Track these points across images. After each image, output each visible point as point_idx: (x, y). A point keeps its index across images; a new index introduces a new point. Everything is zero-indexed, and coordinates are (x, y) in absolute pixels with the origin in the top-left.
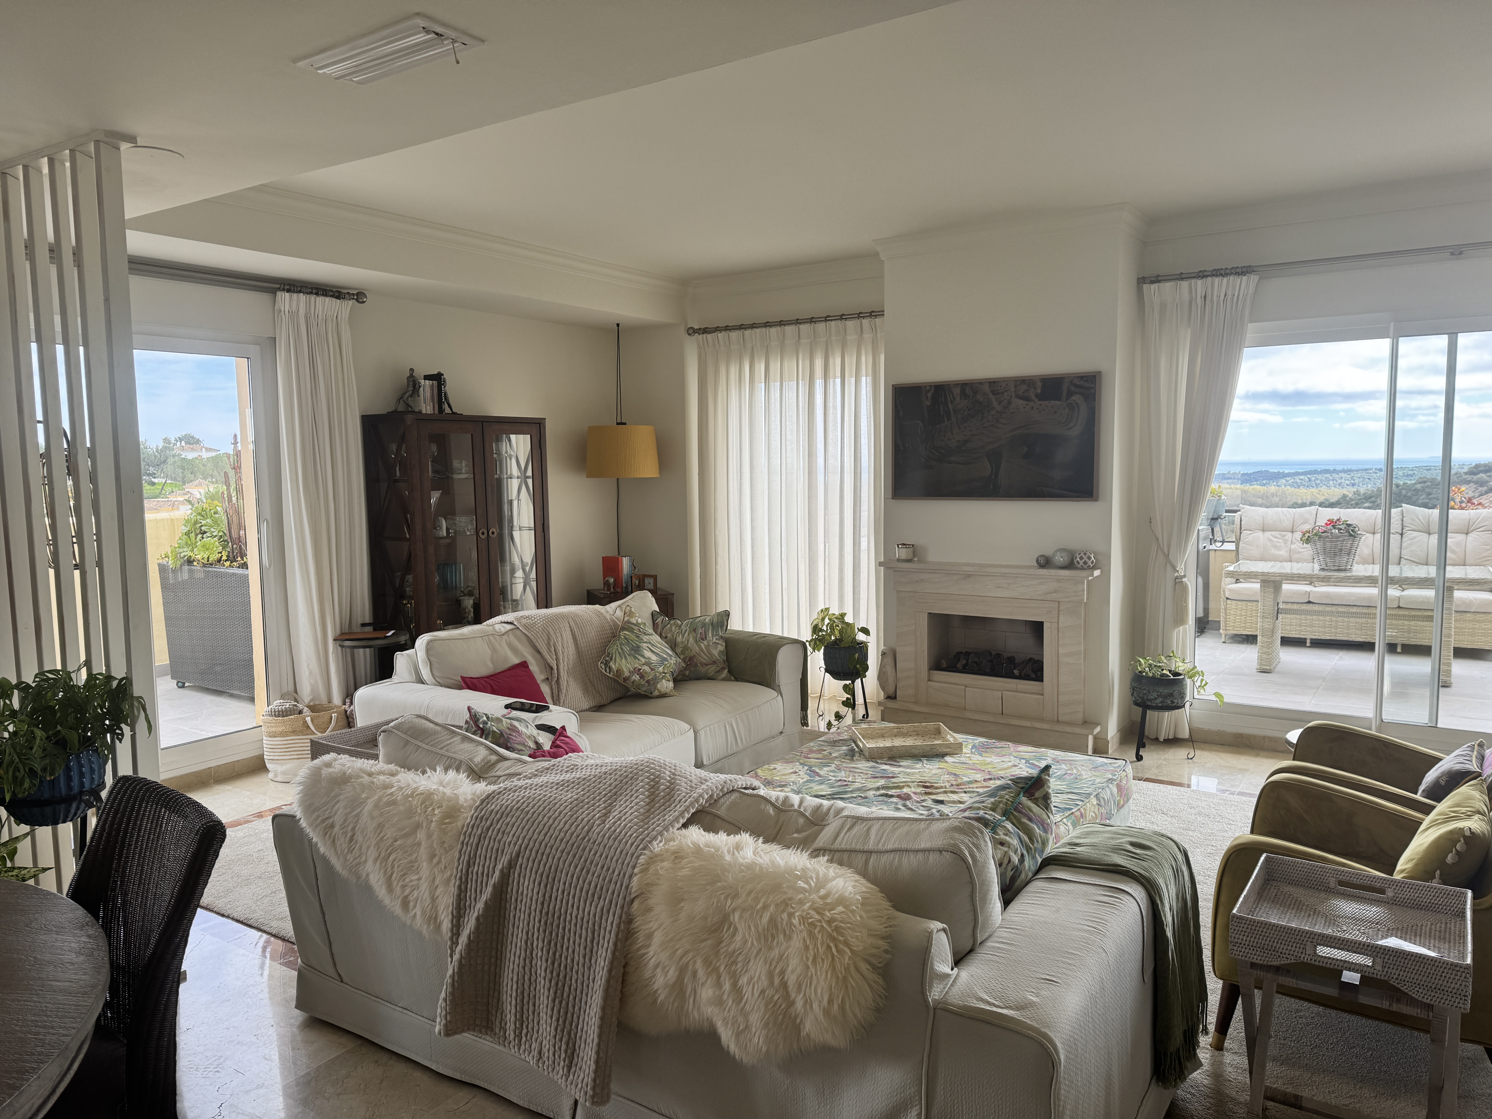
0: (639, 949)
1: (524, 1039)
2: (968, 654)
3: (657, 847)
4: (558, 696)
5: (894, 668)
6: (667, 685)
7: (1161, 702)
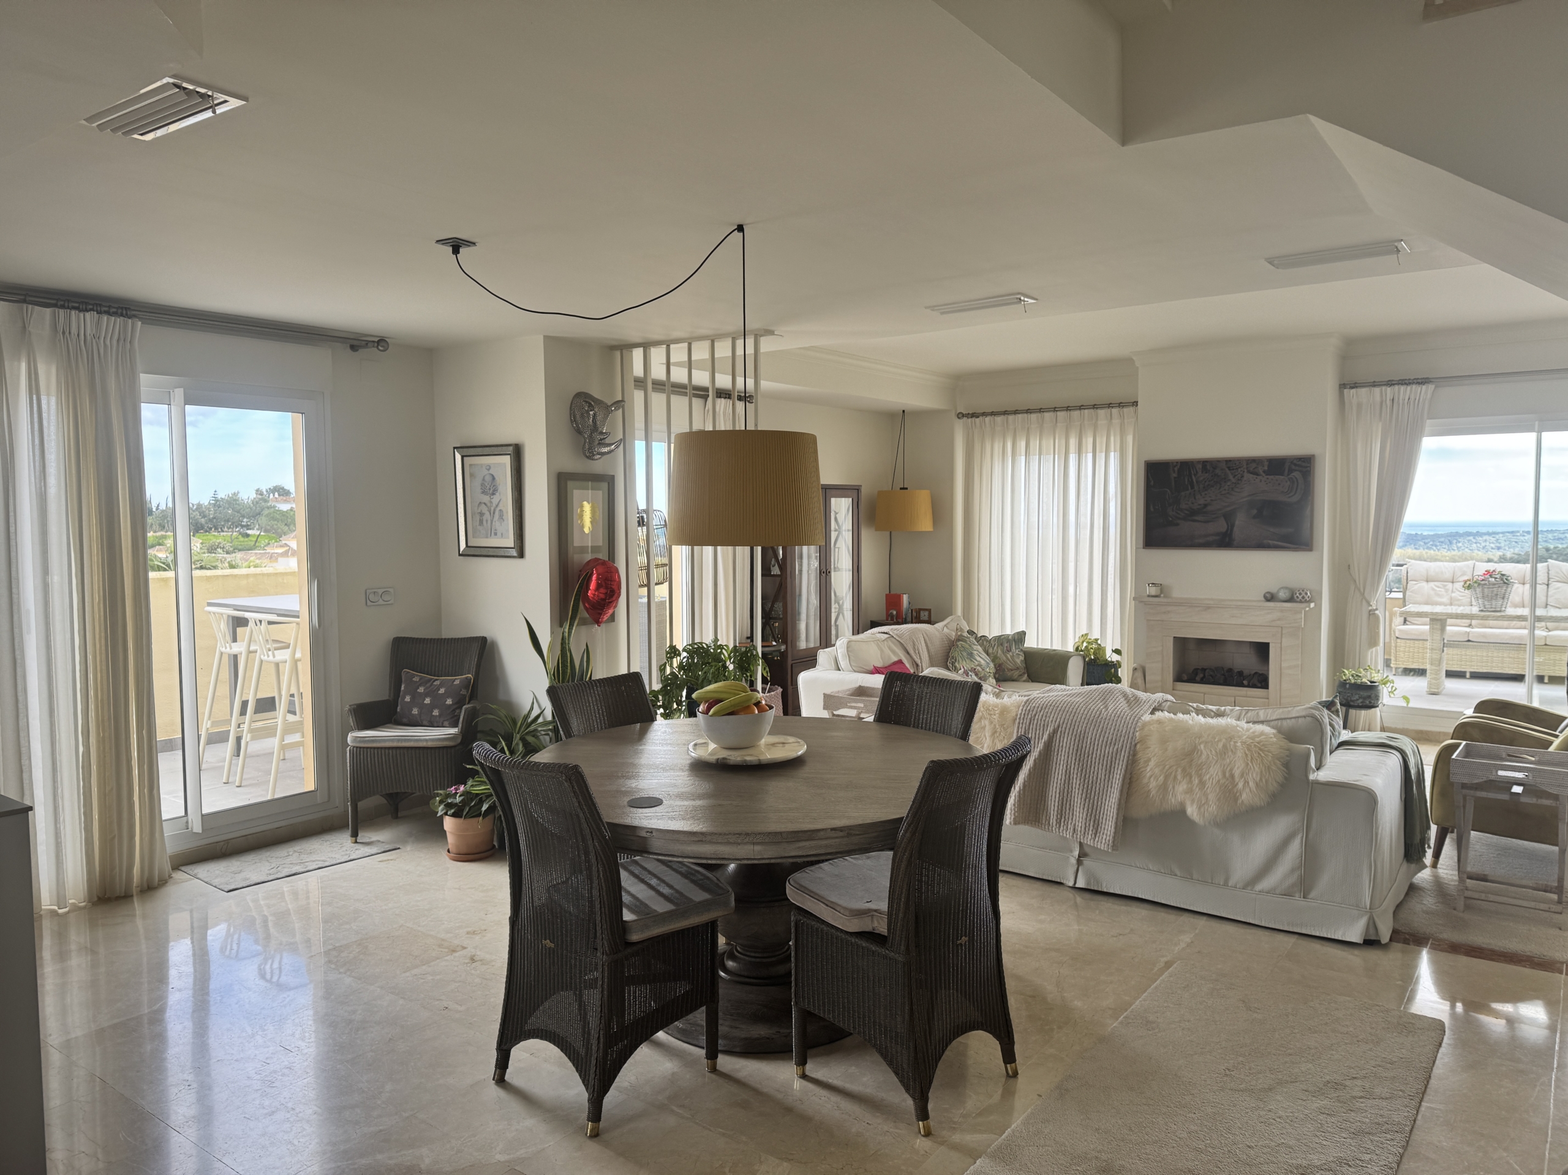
0: (1139, 769)
2: (1204, 670)
3: (1146, 718)
5: (1143, 681)
7: (1362, 702)
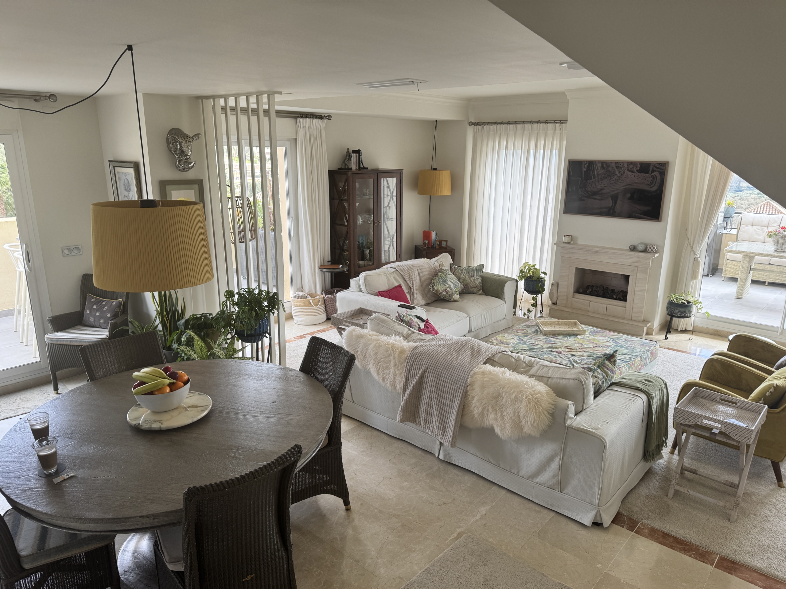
1: (427, 426)
2: (593, 286)
3: (476, 370)
4: (413, 299)
5: (557, 291)
6: (457, 297)
7: (680, 314)
